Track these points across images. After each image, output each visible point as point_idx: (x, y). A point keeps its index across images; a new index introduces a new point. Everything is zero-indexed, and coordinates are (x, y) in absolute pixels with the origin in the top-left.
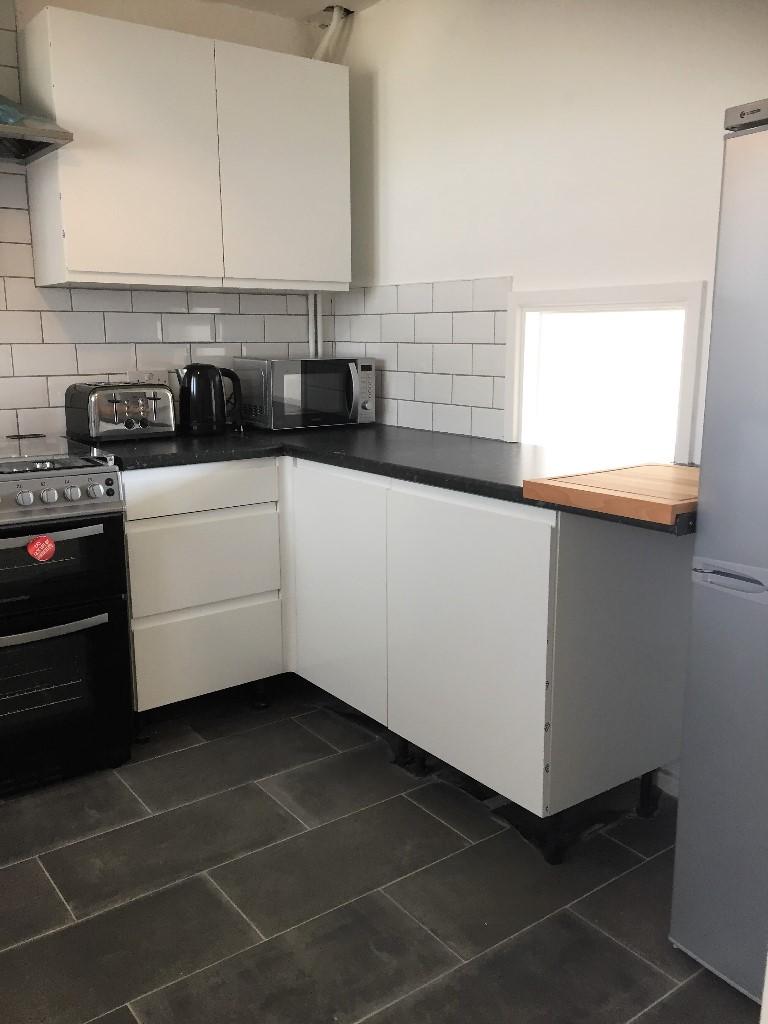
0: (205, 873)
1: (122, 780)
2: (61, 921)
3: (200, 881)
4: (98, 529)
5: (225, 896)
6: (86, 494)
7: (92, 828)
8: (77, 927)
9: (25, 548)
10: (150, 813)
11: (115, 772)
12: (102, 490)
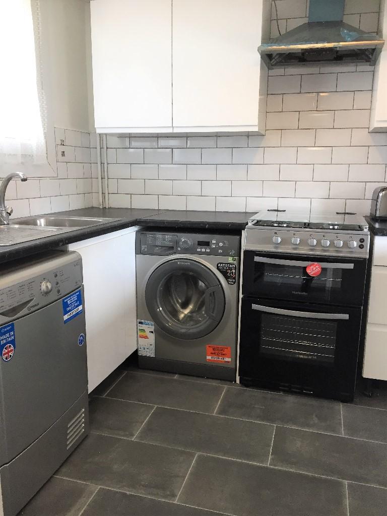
0: (346, 482)
1: (342, 410)
2: (262, 462)
3: (340, 485)
4: (351, 266)
5: (347, 502)
6: (346, 245)
7: (308, 426)
8: (267, 468)
9: (305, 268)
10: (343, 434)
11: (341, 405)
12: (355, 245)
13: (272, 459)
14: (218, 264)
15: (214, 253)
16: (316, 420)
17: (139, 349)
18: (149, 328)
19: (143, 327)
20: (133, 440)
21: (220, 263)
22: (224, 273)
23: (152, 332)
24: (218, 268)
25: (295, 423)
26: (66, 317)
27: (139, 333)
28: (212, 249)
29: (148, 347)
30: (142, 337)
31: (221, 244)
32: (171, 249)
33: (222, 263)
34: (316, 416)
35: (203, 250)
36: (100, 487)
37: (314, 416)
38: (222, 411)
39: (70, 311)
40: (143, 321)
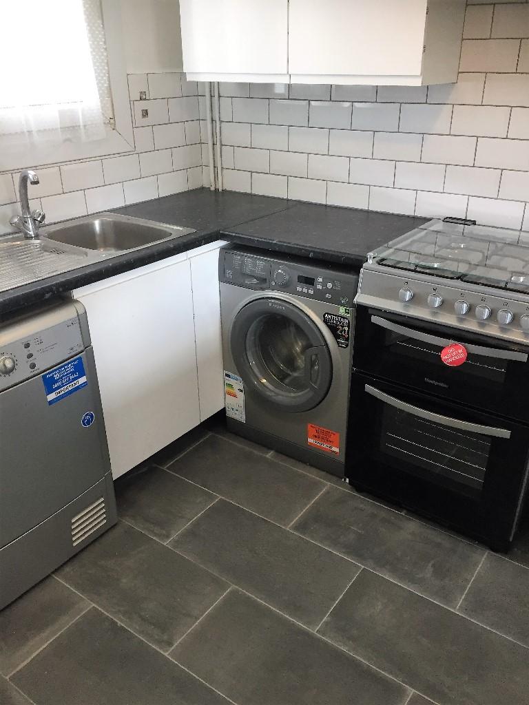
0: (411, 692)
1: (481, 565)
3: (400, 694)
8: (310, 636)
10: (457, 608)
11: (486, 554)
13: (326, 623)
14: (324, 315)
15: (319, 296)
16: (428, 572)
17: (227, 409)
18: (238, 384)
19: (231, 381)
20: (165, 544)
21: (328, 314)
22: (333, 329)
23: (241, 391)
24: (325, 321)
25: (394, 571)
26: (51, 397)
27: (227, 389)
28: (316, 291)
29: (237, 408)
30: (230, 394)
31: (330, 285)
32: (263, 283)
33: (330, 314)
34: (433, 566)
35: (305, 290)
36: (94, 605)
37: (430, 565)
38: (302, 527)
39: (59, 387)
40: (230, 373)
